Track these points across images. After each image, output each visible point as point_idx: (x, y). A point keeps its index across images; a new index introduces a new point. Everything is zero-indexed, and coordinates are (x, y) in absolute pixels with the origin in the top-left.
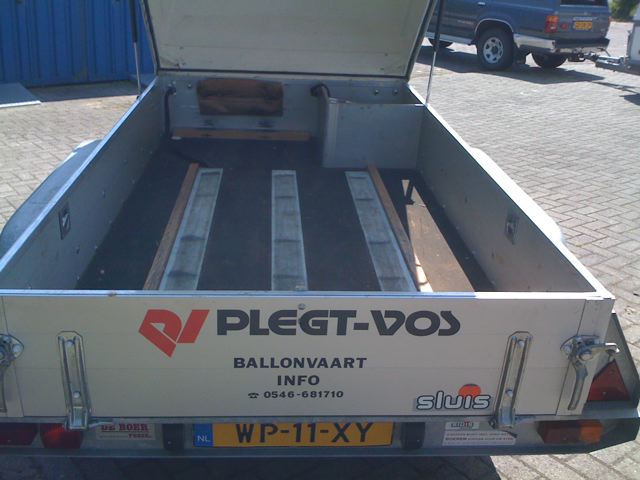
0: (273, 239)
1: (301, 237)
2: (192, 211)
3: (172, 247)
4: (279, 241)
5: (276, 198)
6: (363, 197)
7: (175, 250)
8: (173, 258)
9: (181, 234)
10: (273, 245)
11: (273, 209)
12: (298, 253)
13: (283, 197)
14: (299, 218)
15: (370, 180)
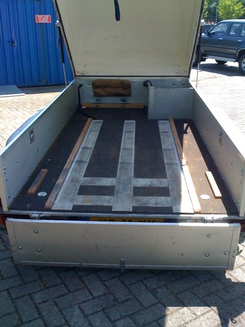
0: (121, 148)
1: (134, 148)
2: (87, 137)
3: (78, 151)
4: (124, 149)
5: (125, 132)
6: (164, 131)
7: (79, 152)
8: (78, 155)
9: (82, 146)
10: (121, 150)
11: (123, 136)
12: (131, 154)
13: (128, 132)
14: (134, 140)
15: (169, 124)
